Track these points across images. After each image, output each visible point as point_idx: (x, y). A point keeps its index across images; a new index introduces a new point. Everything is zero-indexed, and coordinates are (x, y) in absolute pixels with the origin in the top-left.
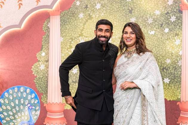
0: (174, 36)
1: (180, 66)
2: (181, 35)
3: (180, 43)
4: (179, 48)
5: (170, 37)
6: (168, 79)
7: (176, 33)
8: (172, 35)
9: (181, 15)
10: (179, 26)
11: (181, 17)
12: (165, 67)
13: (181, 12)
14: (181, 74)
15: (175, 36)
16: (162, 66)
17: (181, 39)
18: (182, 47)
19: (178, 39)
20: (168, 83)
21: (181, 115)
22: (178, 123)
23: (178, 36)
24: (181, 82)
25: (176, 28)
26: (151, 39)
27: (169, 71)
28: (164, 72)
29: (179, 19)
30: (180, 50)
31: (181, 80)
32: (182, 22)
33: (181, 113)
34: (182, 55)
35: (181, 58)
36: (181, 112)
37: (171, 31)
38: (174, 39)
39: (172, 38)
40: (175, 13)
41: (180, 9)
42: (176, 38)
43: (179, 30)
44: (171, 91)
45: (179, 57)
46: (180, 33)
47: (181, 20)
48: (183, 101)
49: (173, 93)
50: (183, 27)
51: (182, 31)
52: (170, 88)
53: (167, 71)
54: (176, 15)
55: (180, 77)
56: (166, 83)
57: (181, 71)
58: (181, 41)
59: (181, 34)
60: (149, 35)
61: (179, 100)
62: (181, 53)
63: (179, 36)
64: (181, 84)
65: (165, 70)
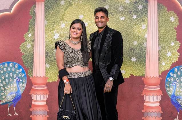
0: (141, 22)
1: (145, 47)
2: (147, 21)
3: (145, 28)
4: (145, 32)
5: (138, 22)
6: (135, 58)
7: (143, 19)
8: (139, 21)
9: (147, 4)
10: (145, 14)
11: (147, 6)
12: (133, 48)
13: (147, 1)
14: (146, 54)
15: (142, 22)
16: (130, 47)
17: (147, 24)
18: (147, 31)
19: (144, 25)
20: (135, 61)
21: (145, 88)
22: (142, 95)
23: (144, 22)
24: (145, 60)
25: (143, 15)
26: (121, 24)
27: (136, 51)
28: (132, 52)
29: (145, 8)
30: (145, 34)
31: (146, 59)
32: (148, 10)
33: (145, 87)
34: (147, 38)
35: (147, 41)
36: (145, 85)
37: (138, 17)
38: (141, 24)
39: (139, 23)
40: (142, 2)
42: (142, 23)
43: (145, 17)
44: (138, 68)
45: (145, 40)
46: (146, 19)
47: (147, 9)
48: (147, 77)
49: (139, 70)
50: (148, 15)
51: (147, 17)
52: (136, 65)
53: (134, 51)
54: (143, 4)
55: (145, 56)
56: (134, 61)
57: (146, 51)
58: (147, 26)
60: (120, 20)
61: (143, 76)
62: (146, 37)
63: (145, 22)
64: (145, 62)
65: (132, 51)
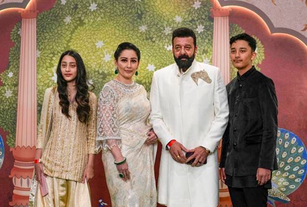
0: (201, 53)
2: (211, 53)
7: (204, 50)
9: (212, 24)
10: (209, 40)
11: (212, 27)
13: (211, 19)
15: (203, 54)
17: (210, 58)
19: (207, 59)
23: (206, 54)
25: (205, 42)
26: (168, 57)
29: (208, 30)
32: (213, 34)
38: (201, 58)
40: (202, 20)
41: (210, 15)
42: (203, 56)
43: (209, 45)
46: (209, 49)
47: (212, 32)
50: (214, 41)
51: (212, 46)
54: (205, 23)
59: (211, 51)
60: (165, 50)
63: (208, 54)
